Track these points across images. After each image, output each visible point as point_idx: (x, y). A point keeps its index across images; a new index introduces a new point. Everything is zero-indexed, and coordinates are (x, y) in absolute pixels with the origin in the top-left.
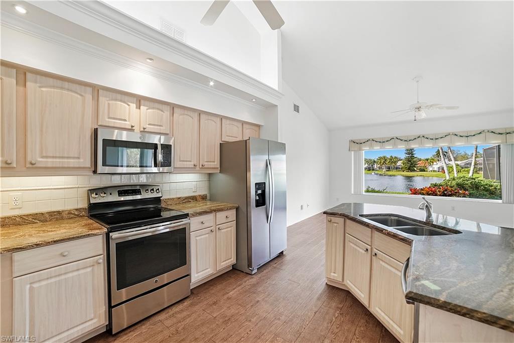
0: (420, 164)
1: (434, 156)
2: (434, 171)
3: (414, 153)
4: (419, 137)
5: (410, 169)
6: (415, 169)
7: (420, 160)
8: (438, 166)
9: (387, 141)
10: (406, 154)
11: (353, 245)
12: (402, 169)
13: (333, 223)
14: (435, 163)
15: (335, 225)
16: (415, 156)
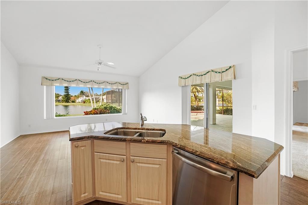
0: (72, 99)
1: (79, 94)
2: (79, 102)
3: (69, 92)
4: (91, 81)
5: (67, 101)
6: (70, 101)
7: (72, 96)
8: (81, 100)
9: (73, 81)
10: (65, 92)
11: (104, 161)
12: (63, 101)
13: (81, 147)
14: (79, 98)
15: (83, 148)
16: (70, 94)
